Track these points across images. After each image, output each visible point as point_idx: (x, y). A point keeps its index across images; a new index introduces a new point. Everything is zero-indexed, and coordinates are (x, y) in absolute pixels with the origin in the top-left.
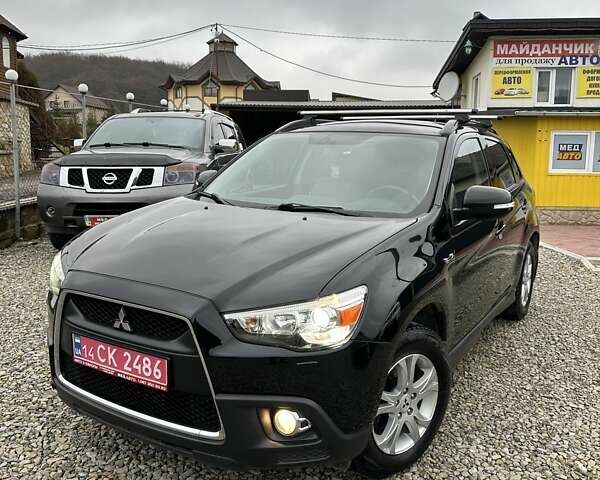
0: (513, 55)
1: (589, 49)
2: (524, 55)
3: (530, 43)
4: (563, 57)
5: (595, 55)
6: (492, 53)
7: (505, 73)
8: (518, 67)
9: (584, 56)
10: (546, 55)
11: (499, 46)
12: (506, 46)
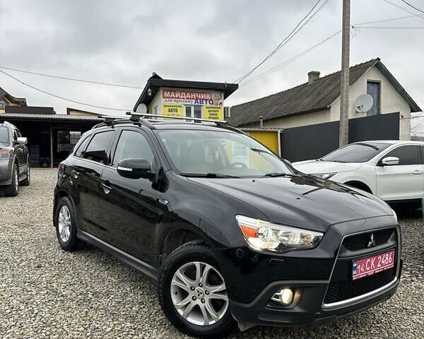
0: (173, 98)
1: (208, 97)
2: (178, 98)
3: (181, 92)
4: (196, 100)
5: (211, 100)
6: (162, 96)
7: (169, 106)
8: (175, 104)
9: (206, 100)
10: (188, 98)
11: (165, 93)
12: (169, 93)
